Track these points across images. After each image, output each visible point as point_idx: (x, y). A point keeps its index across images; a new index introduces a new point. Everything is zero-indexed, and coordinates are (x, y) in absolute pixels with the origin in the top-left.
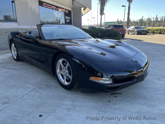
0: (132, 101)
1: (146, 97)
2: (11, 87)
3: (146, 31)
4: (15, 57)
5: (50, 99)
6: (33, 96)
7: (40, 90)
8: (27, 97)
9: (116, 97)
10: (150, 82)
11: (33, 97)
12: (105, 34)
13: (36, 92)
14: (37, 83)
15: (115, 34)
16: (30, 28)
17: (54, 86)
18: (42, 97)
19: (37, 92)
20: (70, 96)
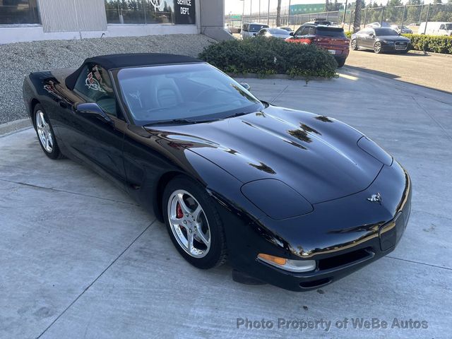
0: (360, 307)
1: (396, 291)
2: (52, 256)
3: (406, 42)
4: (48, 146)
5: (156, 299)
6: (111, 288)
7: (128, 269)
8: (97, 292)
9: (321, 292)
10: (409, 241)
11: (110, 292)
12: (291, 59)
13: (116, 274)
14: (118, 244)
15: (319, 61)
16: (79, 38)
17: (162, 252)
18: (135, 294)
19: (120, 274)
20: (205, 288)
